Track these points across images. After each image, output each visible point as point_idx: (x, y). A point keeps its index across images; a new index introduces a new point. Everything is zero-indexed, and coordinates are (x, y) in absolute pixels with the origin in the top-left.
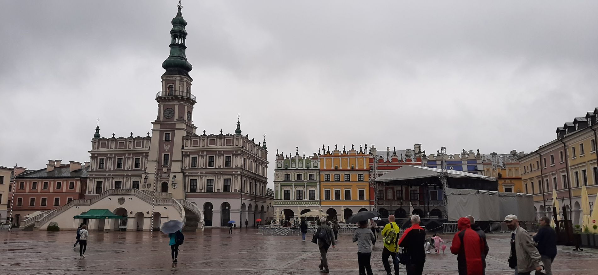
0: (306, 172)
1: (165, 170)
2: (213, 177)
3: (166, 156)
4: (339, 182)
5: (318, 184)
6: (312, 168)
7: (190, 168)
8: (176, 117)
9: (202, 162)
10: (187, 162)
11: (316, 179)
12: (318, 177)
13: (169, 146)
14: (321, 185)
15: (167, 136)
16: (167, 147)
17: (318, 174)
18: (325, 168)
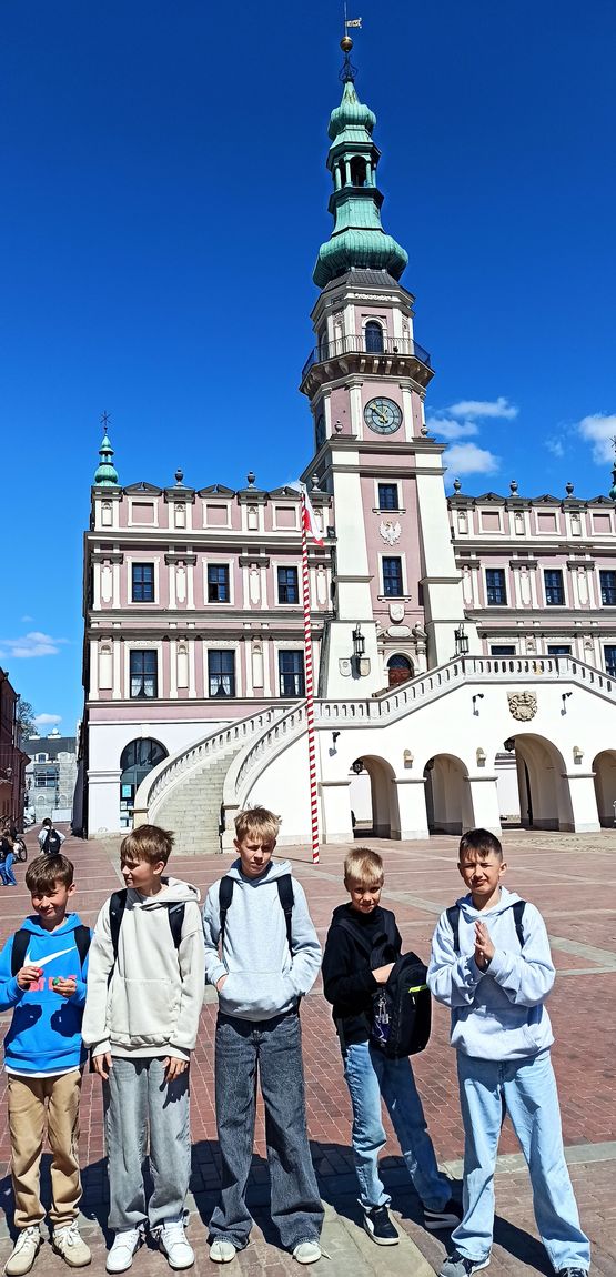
1: (396, 612)
2: (569, 639)
3: (392, 565)
7: (487, 606)
8: (409, 429)
9: (525, 588)
10: (474, 589)
13: (398, 527)
15: (386, 490)
16: (394, 533)
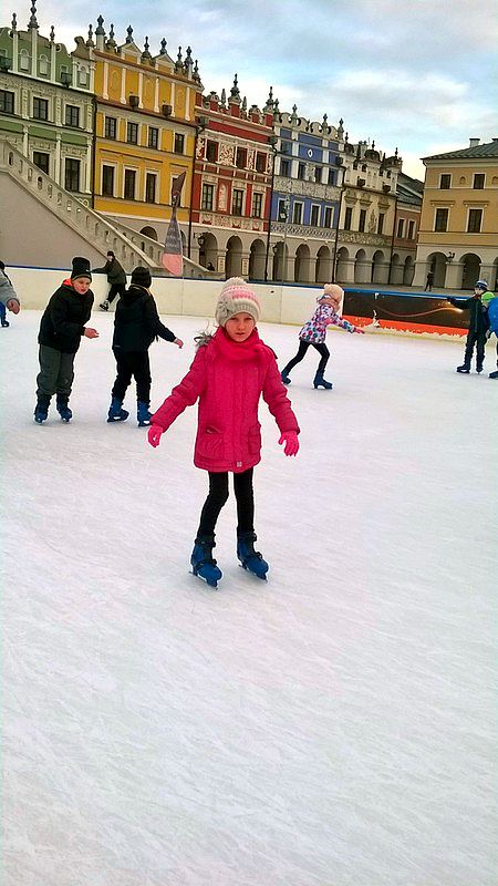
0: (59, 95)
4: (137, 148)
5: (90, 143)
6: (75, 87)
11: (85, 125)
12: (90, 120)
14: (97, 149)
17: (90, 110)
18: (106, 96)
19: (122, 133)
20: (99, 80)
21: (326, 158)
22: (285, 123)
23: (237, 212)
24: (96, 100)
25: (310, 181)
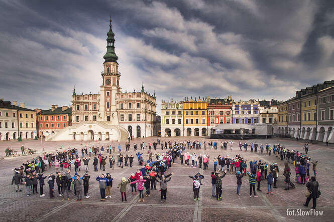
0: (176, 110)
1: (108, 110)
2: (131, 113)
3: (108, 103)
4: (193, 115)
5: (183, 116)
6: (180, 108)
7: (120, 109)
8: (112, 84)
9: (126, 106)
10: (118, 106)
12: (183, 113)
13: (109, 98)
15: (108, 93)
18: (186, 108)
19: (190, 113)
20: (185, 106)
21: (252, 108)
22: (237, 104)
23: (222, 123)
24: (183, 110)
25: (246, 114)
